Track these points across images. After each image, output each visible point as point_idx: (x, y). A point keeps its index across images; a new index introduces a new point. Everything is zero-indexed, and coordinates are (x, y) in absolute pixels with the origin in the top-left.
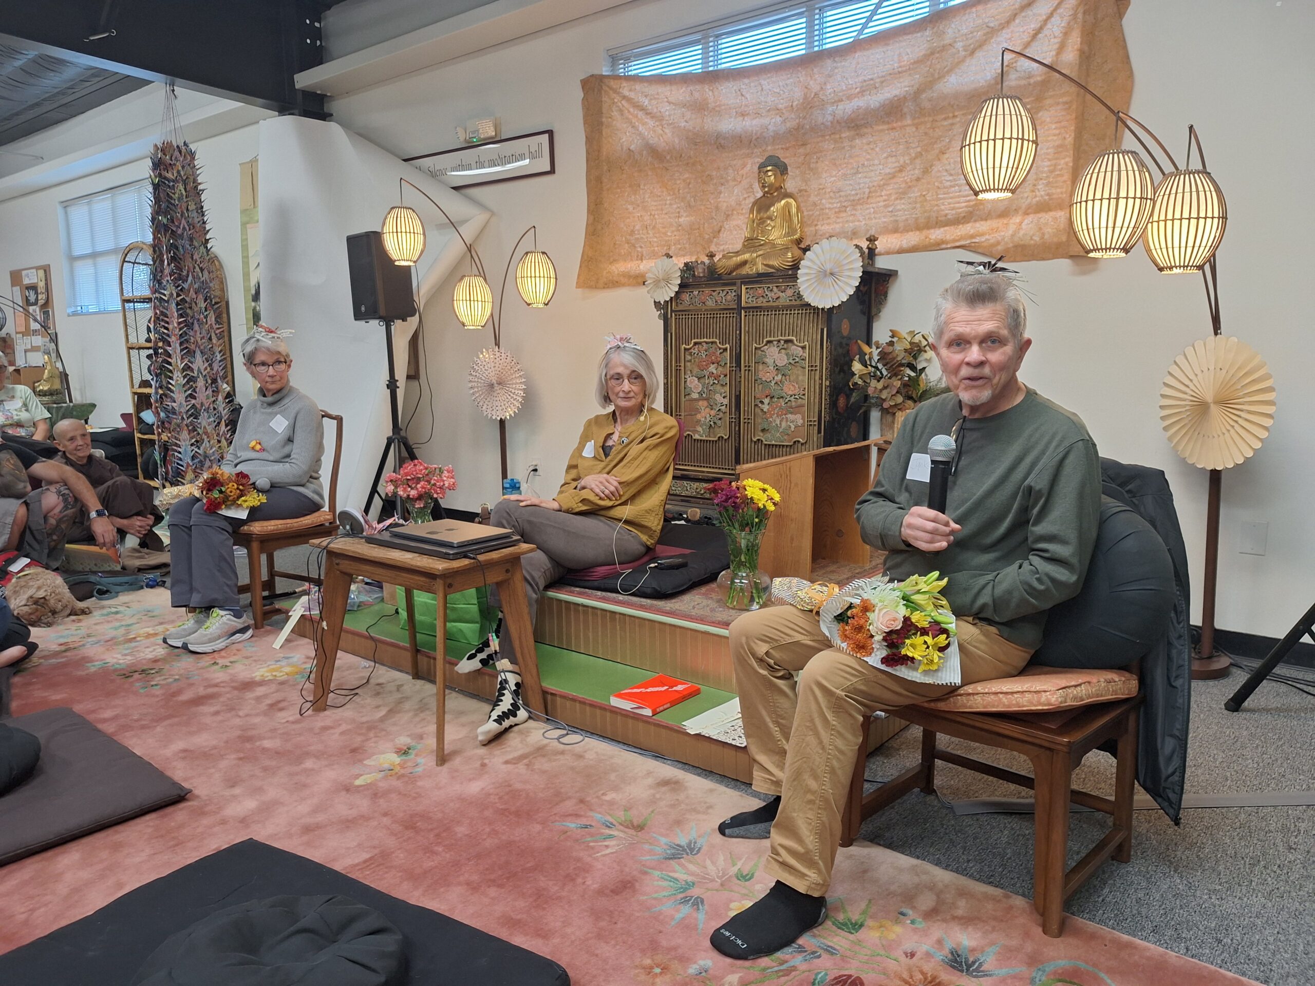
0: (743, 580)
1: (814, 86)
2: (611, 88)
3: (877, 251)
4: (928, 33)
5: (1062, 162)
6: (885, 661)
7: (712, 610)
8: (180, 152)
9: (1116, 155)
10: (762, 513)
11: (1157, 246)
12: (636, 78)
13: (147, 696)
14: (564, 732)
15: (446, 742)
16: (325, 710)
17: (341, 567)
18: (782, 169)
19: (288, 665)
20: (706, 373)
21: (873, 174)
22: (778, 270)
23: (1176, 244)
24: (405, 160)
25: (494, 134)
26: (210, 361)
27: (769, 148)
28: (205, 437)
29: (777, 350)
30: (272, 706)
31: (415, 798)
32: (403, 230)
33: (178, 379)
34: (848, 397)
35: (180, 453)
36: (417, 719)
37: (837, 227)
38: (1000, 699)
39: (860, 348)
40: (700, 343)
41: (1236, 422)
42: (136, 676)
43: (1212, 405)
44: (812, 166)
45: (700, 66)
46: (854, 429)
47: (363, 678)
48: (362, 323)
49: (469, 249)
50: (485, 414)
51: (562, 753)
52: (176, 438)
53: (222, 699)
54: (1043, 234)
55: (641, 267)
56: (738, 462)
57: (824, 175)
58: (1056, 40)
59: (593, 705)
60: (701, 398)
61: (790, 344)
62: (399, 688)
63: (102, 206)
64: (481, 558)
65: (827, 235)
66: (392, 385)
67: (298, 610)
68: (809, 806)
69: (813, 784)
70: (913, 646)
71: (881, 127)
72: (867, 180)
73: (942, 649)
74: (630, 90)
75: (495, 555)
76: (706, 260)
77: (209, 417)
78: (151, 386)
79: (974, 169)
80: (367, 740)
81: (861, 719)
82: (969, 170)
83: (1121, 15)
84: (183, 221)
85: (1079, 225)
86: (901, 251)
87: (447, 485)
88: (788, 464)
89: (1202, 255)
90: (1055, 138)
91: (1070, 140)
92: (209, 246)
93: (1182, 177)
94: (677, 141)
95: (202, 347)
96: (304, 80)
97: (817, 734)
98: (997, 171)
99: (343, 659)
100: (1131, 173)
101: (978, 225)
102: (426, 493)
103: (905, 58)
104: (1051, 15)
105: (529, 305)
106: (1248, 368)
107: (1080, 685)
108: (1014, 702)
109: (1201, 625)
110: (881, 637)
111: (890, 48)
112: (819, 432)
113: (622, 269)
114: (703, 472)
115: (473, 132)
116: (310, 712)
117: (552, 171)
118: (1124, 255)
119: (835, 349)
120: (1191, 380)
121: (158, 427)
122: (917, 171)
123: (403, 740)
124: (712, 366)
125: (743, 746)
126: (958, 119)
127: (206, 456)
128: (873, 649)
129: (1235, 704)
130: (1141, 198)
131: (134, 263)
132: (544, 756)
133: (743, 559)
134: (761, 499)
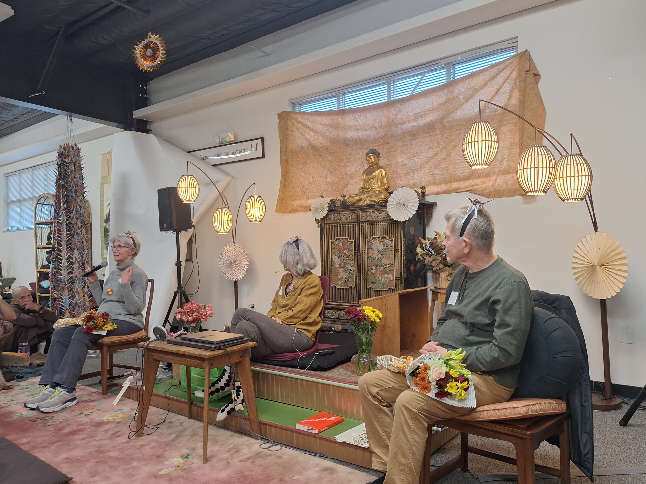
0: (364, 360)
1: (392, 116)
2: (292, 118)
3: (426, 193)
4: (446, 91)
5: (514, 150)
6: (436, 395)
7: (349, 376)
8: (73, 149)
9: (536, 148)
10: (373, 323)
11: (560, 190)
12: (305, 113)
13: (45, 431)
14: (271, 445)
15: (208, 451)
16: (142, 436)
17: (154, 357)
18: (377, 155)
19: (122, 413)
20: (342, 254)
21: (422, 157)
22: (377, 203)
23: (569, 188)
24: (188, 152)
25: (234, 139)
26: (82, 254)
27: (371, 145)
28: (76, 294)
29: (378, 242)
30: (113, 434)
31: (192, 480)
32: (188, 186)
33: (64, 263)
34: (415, 265)
35: (63, 302)
36: (192, 440)
37: (406, 182)
38: (496, 413)
39: (420, 241)
40: (339, 239)
41: (610, 275)
42: (39, 420)
43: (597, 266)
44: (392, 153)
45: (336, 107)
46: (419, 281)
47: (162, 419)
48: (164, 233)
49: (221, 195)
50: (227, 277)
51: (270, 455)
52: (61, 295)
53: (86, 432)
54: (508, 184)
55: (308, 202)
56: (360, 298)
57: (398, 158)
58: (507, 94)
59: (287, 429)
60: (340, 267)
61: (385, 239)
62: (181, 424)
63: (26, 176)
64: (228, 349)
65: (401, 186)
66: (178, 264)
67: (126, 384)
68: (402, 473)
69: (403, 460)
70: (451, 387)
71: (425, 135)
72: (419, 160)
73: (466, 389)
74: (302, 119)
75: (235, 348)
76: (341, 199)
77: (80, 283)
78: (49, 268)
79: (469, 155)
80: (165, 451)
81: (427, 425)
82: (467, 155)
83: (537, 83)
84: (72, 183)
85: (522, 180)
86: (438, 193)
87: (208, 314)
88: (386, 298)
89: (582, 193)
90: (510, 139)
91: (517, 139)
92: (85, 195)
93: (569, 157)
94: (325, 142)
95: (78, 247)
96: (138, 114)
97: (404, 433)
98: (480, 155)
99: (152, 409)
100: (544, 156)
101: (475, 180)
102: (197, 318)
103: (435, 103)
104: (504, 82)
105: (251, 221)
106: (613, 248)
107: (535, 404)
108: (503, 414)
109: (604, 381)
110: (435, 383)
111: (427, 99)
112: (401, 283)
113: (298, 203)
114: (342, 305)
115: (223, 139)
116: (134, 437)
117: (263, 157)
118: (544, 194)
119: (407, 241)
120: (586, 254)
121: (52, 289)
122: (443, 156)
123: (185, 451)
124: (346, 251)
125: (367, 447)
126: (462, 131)
127: (76, 304)
128: (431, 389)
129: (624, 422)
130: (549, 167)
131: (43, 204)
132: (261, 457)
133: (364, 348)
134: (372, 316)
